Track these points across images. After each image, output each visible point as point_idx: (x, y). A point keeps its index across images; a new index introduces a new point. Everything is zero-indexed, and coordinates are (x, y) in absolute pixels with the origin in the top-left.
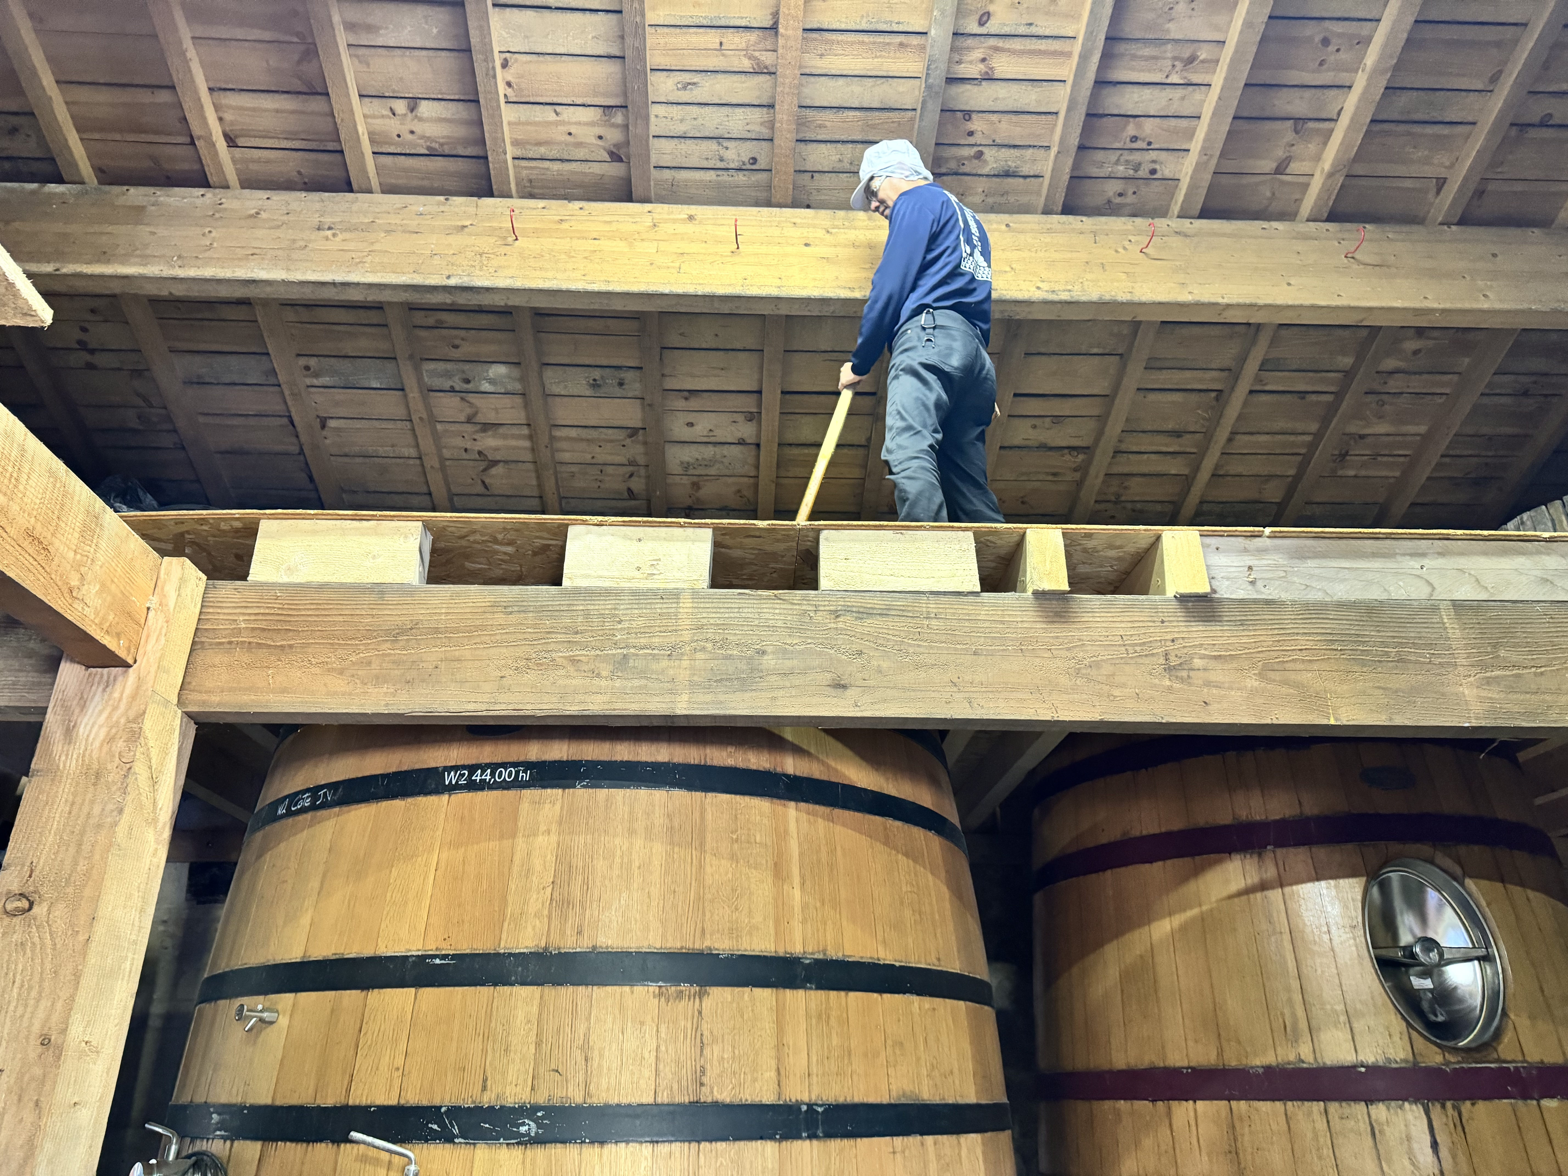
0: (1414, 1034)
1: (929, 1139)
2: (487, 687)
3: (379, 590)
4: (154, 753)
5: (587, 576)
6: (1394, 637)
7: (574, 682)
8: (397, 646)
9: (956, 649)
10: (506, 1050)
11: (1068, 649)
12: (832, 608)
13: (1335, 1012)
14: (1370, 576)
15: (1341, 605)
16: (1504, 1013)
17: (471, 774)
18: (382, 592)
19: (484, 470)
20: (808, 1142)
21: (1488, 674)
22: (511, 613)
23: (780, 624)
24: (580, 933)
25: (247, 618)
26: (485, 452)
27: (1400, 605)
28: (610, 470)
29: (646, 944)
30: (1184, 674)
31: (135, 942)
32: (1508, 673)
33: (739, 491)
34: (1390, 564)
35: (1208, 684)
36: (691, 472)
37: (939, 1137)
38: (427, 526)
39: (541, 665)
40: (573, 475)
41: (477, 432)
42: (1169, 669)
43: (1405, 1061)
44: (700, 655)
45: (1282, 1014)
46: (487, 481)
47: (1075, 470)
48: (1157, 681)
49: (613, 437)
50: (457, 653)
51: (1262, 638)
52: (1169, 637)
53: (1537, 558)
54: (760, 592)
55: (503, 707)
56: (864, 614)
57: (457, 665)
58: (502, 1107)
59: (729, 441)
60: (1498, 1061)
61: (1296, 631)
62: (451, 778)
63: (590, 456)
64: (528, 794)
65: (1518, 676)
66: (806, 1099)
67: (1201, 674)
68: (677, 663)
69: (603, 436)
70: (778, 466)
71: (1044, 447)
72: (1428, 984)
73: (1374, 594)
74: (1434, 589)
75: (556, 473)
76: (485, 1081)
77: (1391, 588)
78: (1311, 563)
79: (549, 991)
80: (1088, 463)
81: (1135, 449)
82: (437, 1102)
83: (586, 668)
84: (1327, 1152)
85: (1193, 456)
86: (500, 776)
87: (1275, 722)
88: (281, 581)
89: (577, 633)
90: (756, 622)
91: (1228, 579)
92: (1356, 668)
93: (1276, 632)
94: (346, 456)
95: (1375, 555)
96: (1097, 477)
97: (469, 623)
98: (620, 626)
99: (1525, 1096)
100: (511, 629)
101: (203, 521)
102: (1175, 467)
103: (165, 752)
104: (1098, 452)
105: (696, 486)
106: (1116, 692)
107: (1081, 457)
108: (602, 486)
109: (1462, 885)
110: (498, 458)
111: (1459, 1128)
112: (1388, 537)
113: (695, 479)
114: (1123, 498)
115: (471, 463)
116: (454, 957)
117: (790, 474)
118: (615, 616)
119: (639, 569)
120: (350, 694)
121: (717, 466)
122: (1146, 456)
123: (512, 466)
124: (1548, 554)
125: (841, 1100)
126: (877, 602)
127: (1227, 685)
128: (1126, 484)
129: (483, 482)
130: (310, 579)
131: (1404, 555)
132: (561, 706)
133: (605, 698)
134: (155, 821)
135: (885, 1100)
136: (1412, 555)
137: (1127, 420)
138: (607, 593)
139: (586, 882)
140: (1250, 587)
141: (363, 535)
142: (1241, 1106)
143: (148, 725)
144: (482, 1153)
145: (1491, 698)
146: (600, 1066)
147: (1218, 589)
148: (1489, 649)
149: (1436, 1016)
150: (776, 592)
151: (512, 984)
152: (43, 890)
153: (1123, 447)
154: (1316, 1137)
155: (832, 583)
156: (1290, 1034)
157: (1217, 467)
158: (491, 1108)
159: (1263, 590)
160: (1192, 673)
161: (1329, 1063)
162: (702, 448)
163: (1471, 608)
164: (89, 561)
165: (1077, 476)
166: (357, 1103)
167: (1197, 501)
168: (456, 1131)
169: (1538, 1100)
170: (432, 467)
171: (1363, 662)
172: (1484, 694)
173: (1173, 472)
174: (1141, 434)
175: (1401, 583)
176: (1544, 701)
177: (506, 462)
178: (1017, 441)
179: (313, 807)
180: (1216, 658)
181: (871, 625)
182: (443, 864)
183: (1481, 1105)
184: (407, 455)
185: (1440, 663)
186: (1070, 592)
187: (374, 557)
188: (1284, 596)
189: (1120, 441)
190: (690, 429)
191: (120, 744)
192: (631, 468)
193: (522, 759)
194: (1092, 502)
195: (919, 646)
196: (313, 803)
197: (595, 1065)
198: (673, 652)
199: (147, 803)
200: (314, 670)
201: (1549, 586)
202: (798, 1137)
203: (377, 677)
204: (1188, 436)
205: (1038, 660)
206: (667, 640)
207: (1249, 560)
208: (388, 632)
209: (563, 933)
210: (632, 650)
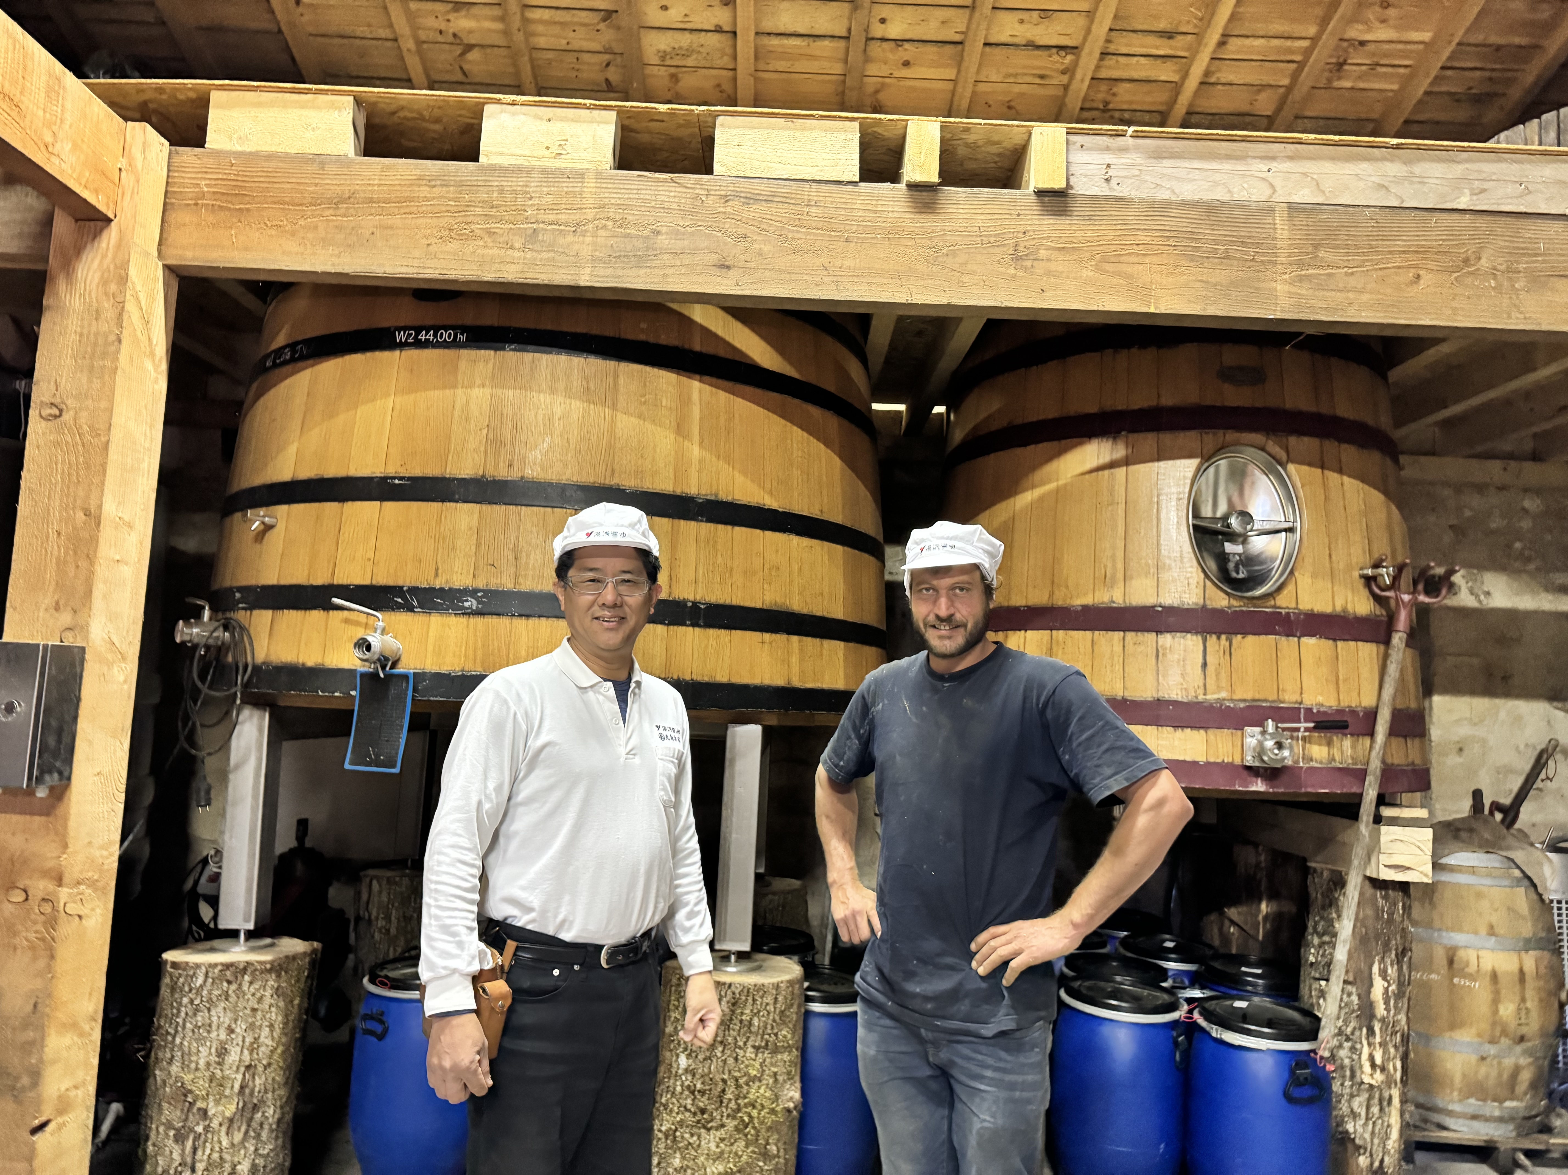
0: (1208, 583)
1: (795, 639)
2: (417, 253)
3: (320, 160)
4: (142, 297)
5: (501, 154)
6: (1226, 236)
7: (491, 252)
8: (339, 212)
9: (830, 236)
10: (453, 549)
11: (930, 238)
12: (723, 193)
13: (1147, 564)
14: (1217, 177)
15: (1184, 204)
16: (1292, 572)
17: (417, 334)
18: (322, 164)
19: (462, 54)
20: (691, 629)
21: (1303, 273)
22: (434, 186)
23: (674, 206)
24: (510, 465)
25: (207, 182)
26: (460, 35)
27: (1241, 206)
28: (586, 57)
29: (564, 478)
30: (1029, 263)
31: (149, 450)
32: (1322, 272)
33: (719, 85)
34: (1240, 166)
35: (1049, 273)
36: (668, 62)
37: (804, 638)
38: (358, 102)
39: (462, 235)
40: (549, 62)
41: (448, 12)
42: (1017, 258)
43: (1196, 604)
44: (602, 233)
45: (1105, 567)
46: (466, 67)
47: (1063, 72)
48: (1003, 270)
49: (586, 21)
50: (390, 222)
51: (1105, 233)
52: (1022, 229)
53: (1380, 164)
54: (657, 175)
55: (431, 271)
56: (751, 199)
57: (389, 232)
58: (450, 589)
59: (706, 28)
60: (1274, 607)
61: (1137, 227)
62: (401, 337)
63: (564, 42)
64: (465, 353)
65: (1329, 275)
66: (692, 598)
67: (1044, 263)
68: (581, 238)
69: (575, 20)
70: (757, 58)
71: (1032, 46)
72: (1239, 549)
73: (1219, 195)
74: (1275, 191)
75: (532, 60)
76: (437, 569)
77: (1235, 190)
78: (1166, 163)
79: (485, 507)
80: (1075, 64)
81: (1124, 50)
82: (400, 583)
83: (501, 240)
84: (1118, 668)
85: (1184, 60)
86: (441, 337)
87: (1101, 308)
88: (234, 149)
89: (492, 207)
90: (653, 204)
91: (1086, 176)
92: (1184, 263)
93: (1119, 227)
94: (323, 36)
95: (1228, 157)
96: (1082, 80)
97: (398, 194)
98: (530, 203)
99: (1289, 634)
100: (435, 202)
101: (160, 90)
102: (1167, 73)
103: (151, 297)
104: (1086, 50)
105: (674, 78)
106: (965, 279)
107: (1069, 58)
108: (580, 75)
109: (1285, 469)
110: (473, 42)
111: (1227, 653)
112: (1244, 139)
113: (673, 70)
114: (1111, 106)
115: (447, 47)
116: (409, 479)
117: (770, 67)
118: (528, 193)
119: (548, 148)
120: (302, 254)
121: (694, 57)
122: (1136, 59)
123: (489, 51)
124: (1392, 161)
125: (721, 602)
126: (762, 188)
127: (1064, 275)
128: (1115, 90)
129: (461, 68)
130: (259, 148)
131: (1255, 157)
132: (479, 273)
133: (518, 268)
134: (152, 354)
135: (759, 605)
136: (1263, 158)
137: (1116, 17)
138: (518, 170)
139: (515, 427)
140: (1105, 185)
141: (302, 107)
142: (1060, 634)
143: (133, 272)
144: (436, 620)
145: (1299, 294)
146: (527, 563)
147: (1075, 186)
148: (1310, 249)
149: (1238, 573)
150: (672, 175)
151: (457, 502)
152: (69, 402)
153: (1112, 48)
154: (1112, 657)
155: (724, 169)
156: (1107, 581)
157: (1207, 73)
158: (442, 590)
159: (1116, 187)
160: (1036, 263)
161: (1134, 603)
162: (678, 35)
163: (1305, 210)
164: (58, 121)
165: (1065, 79)
166: (340, 582)
167: (1184, 111)
168: (415, 603)
169: (1299, 638)
170: (409, 50)
171: (1192, 258)
172: (1294, 290)
173: (1163, 78)
174: (1131, 34)
175: (1245, 185)
176: (1347, 298)
177: (482, 46)
178: (1003, 38)
179: (293, 360)
180: (1059, 249)
181: (757, 210)
182: (398, 407)
183: (1250, 638)
184: (383, 36)
185: (1262, 261)
186: (940, 184)
187: (313, 129)
188: (1135, 194)
189: (1108, 41)
190: (664, 13)
191: (113, 287)
192: (607, 57)
193: (460, 323)
194: (1078, 109)
195: (798, 232)
196: (292, 356)
197: (524, 561)
198: (577, 228)
199: (144, 339)
200: (270, 232)
201: (1384, 191)
202: (683, 624)
203: (323, 240)
204: (1180, 37)
205: (902, 248)
206: (572, 217)
207: (1108, 158)
208: (330, 201)
209: (496, 465)
210: (541, 225)
